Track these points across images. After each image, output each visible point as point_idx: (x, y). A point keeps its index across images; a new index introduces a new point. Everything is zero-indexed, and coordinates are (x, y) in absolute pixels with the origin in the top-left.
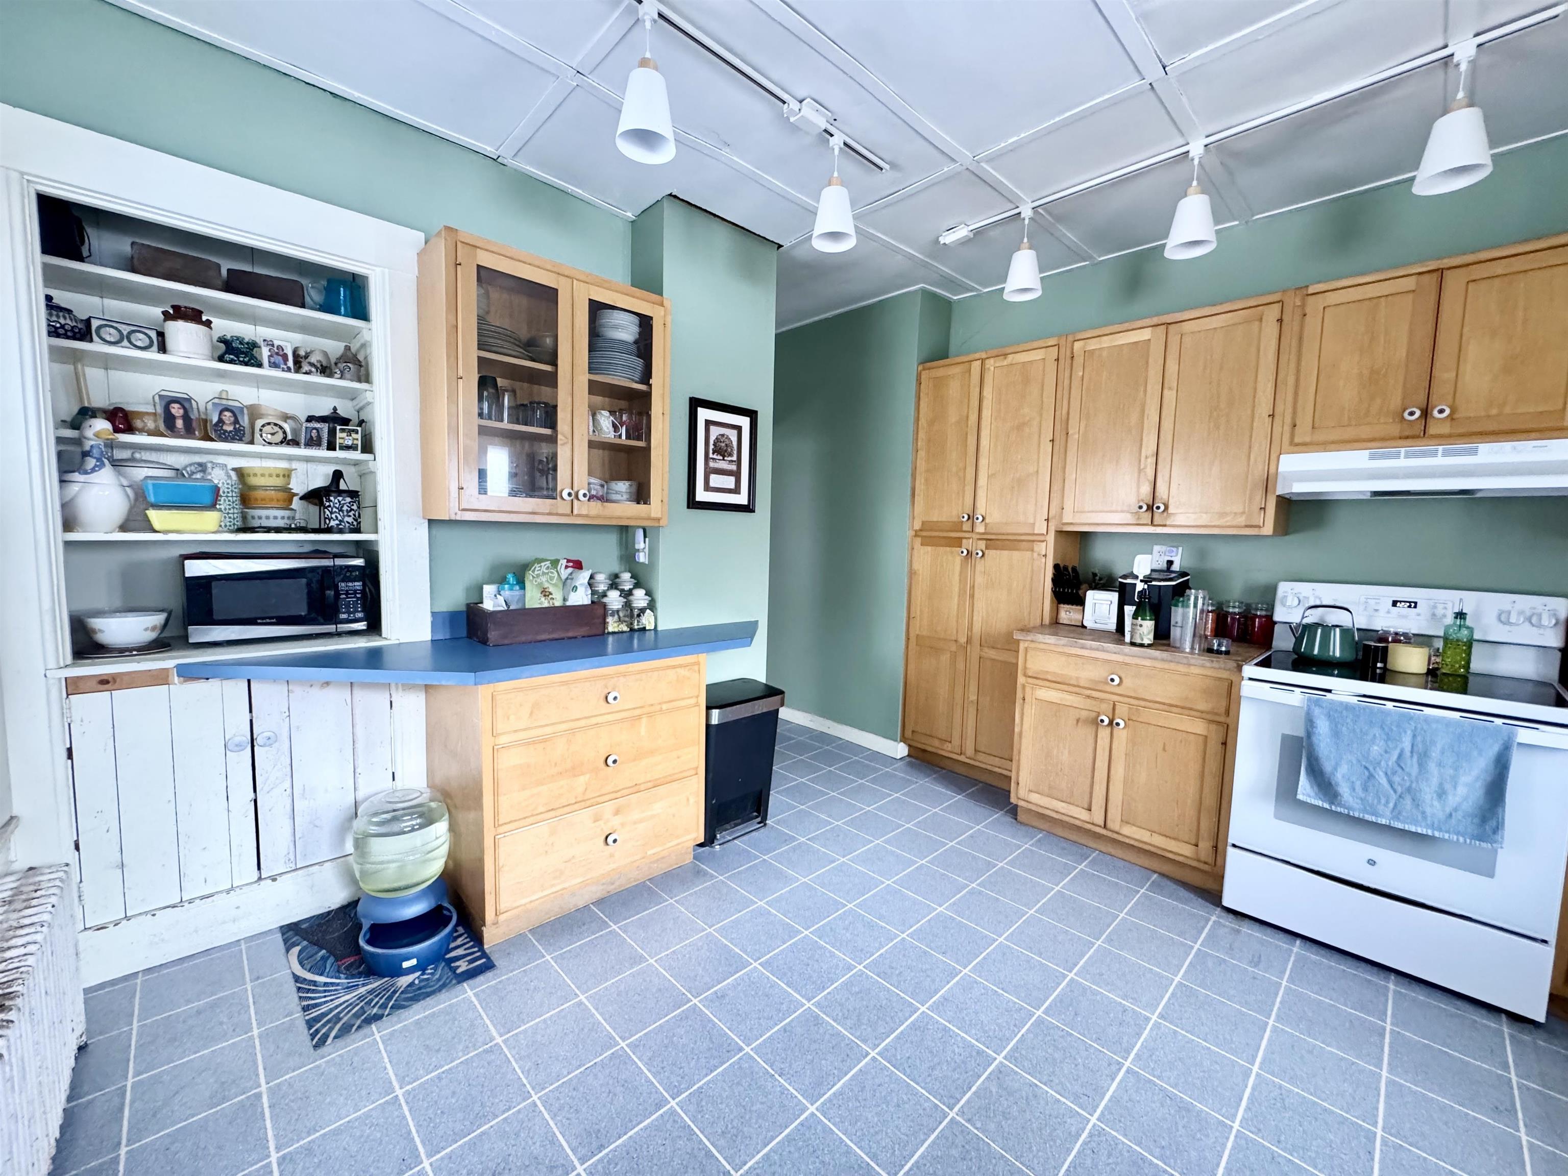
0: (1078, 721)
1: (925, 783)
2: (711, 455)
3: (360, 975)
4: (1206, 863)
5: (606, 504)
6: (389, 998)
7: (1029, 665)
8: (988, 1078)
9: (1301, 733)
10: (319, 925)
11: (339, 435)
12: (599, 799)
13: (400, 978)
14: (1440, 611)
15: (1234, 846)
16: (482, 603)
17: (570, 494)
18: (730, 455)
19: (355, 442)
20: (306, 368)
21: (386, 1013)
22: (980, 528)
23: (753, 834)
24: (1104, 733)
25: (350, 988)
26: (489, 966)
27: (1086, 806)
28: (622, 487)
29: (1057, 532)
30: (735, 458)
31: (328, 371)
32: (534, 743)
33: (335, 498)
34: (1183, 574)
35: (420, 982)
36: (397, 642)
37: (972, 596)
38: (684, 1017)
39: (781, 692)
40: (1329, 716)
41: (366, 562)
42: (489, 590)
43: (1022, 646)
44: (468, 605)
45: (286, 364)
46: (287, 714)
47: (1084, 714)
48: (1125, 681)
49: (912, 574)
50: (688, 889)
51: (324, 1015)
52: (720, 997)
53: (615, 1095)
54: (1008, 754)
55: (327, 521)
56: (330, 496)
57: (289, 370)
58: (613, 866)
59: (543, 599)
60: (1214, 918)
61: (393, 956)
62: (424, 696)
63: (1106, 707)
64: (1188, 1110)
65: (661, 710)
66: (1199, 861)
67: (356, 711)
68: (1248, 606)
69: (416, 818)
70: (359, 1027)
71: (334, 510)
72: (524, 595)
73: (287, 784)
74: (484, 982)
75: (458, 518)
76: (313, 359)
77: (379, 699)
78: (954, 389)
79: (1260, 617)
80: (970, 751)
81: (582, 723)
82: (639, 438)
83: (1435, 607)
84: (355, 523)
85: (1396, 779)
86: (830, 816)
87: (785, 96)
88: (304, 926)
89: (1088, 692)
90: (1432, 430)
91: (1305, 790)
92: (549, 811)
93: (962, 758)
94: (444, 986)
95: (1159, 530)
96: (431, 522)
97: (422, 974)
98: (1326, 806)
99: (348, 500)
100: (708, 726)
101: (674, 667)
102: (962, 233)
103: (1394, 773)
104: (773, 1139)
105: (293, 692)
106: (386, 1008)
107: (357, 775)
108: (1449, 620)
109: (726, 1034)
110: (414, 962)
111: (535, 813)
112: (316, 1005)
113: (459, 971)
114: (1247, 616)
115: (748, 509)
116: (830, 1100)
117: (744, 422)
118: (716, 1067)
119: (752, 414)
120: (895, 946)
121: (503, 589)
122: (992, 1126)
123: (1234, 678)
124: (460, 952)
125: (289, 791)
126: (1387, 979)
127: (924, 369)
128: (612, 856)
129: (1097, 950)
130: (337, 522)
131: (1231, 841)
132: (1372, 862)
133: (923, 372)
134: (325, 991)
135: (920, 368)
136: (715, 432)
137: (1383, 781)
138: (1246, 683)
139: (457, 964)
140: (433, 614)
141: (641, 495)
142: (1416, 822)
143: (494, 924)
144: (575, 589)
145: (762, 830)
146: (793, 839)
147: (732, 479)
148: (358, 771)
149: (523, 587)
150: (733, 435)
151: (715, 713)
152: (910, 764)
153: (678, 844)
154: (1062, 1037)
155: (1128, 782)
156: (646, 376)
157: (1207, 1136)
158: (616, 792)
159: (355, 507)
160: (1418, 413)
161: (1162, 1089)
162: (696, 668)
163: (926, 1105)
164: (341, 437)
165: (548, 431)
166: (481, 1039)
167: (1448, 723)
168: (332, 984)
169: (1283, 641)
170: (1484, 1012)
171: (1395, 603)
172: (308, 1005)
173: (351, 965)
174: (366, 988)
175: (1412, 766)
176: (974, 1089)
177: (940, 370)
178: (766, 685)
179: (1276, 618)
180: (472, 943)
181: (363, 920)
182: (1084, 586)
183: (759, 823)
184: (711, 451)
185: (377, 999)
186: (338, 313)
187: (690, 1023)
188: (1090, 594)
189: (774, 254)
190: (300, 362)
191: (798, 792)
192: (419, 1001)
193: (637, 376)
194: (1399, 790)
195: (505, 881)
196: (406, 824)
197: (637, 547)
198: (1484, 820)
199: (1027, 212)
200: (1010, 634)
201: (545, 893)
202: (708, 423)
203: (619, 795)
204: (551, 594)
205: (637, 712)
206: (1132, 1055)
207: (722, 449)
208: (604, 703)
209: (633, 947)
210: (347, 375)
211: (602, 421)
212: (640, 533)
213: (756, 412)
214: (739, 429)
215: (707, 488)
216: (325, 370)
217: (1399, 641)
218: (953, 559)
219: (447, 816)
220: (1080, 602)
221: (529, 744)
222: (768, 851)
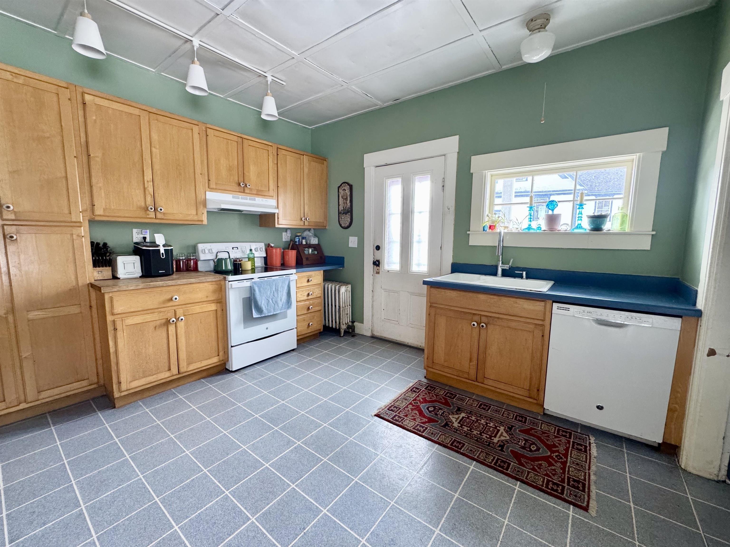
0: (156, 327)
4: (222, 361)
9: (250, 294)
15: (232, 347)
24: (172, 328)
27: (167, 370)
29: (89, 221)
40: (258, 286)
43: (108, 296)
47: (159, 322)
48: (180, 297)
63: (171, 314)
66: (219, 361)
68: (188, 255)
79: (193, 259)
80: (31, 396)
89: (160, 310)
90: (246, 191)
91: (255, 314)
98: (260, 316)
103: (273, 298)
108: (248, 252)
114: (188, 260)
123: (222, 283)
131: (230, 345)
132: (267, 328)
142: (277, 311)
160: (244, 185)
171: (233, 248)
175: (276, 295)
179: (200, 258)
182: (111, 256)
188: (120, 259)
194: (274, 302)
198: (288, 303)
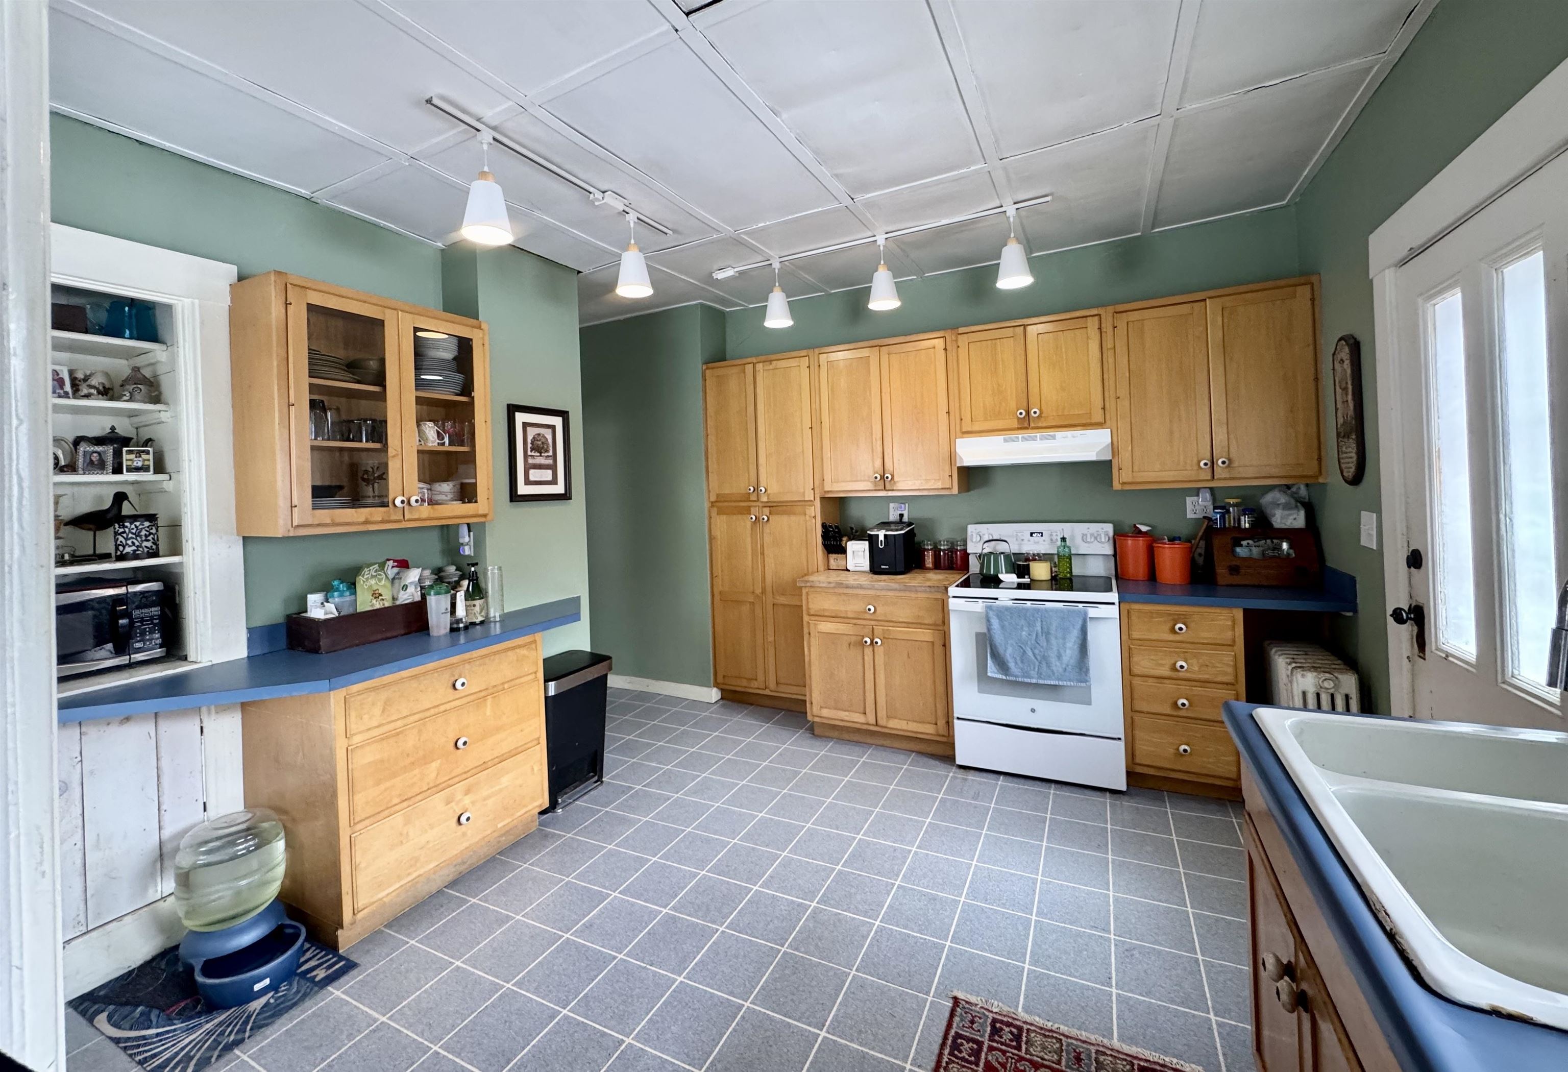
0: (849, 645)
1: (740, 719)
2: (529, 453)
3: (199, 1014)
4: (943, 736)
5: (436, 507)
6: (246, 1022)
7: (811, 606)
8: (806, 920)
9: (985, 630)
10: (123, 986)
11: (125, 456)
12: (450, 782)
13: (251, 1004)
14: (1054, 538)
15: (958, 718)
16: (306, 611)
17: (403, 502)
18: (547, 451)
19: (146, 463)
20: (85, 391)
21: (247, 1034)
22: (764, 499)
23: (592, 793)
24: (868, 651)
25: (190, 1030)
26: (350, 966)
27: (862, 710)
28: (446, 488)
29: (821, 498)
30: (550, 453)
31: (111, 392)
32: (387, 738)
33: (131, 524)
34: (910, 524)
35: (276, 1000)
36: (210, 664)
37: (763, 554)
38: (559, 950)
39: (609, 658)
40: (998, 616)
41: (165, 585)
42: (314, 599)
43: (804, 591)
44: (289, 617)
45: (62, 388)
46: (79, 759)
47: (853, 639)
48: (878, 609)
49: (712, 538)
50: (540, 852)
51: (169, 1060)
52: (589, 926)
53: (511, 1022)
54: (803, 682)
55: (121, 548)
56: (123, 522)
57: (66, 395)
58: (466, 845)
59: (374, 601)
60: (951, 774)
61: (242, 981)
62: (240, 716)
63: (868, 630)
64: (935, 899)
65: (504, 689)
66: (939, 735)
67: (162, 744)
68: (952, 543)
69: (250, 840)
70: (219, 1057)
71: (130, 535)
72: (356, 600)
73: (78, 837)
74: (351, 980)
75: (291, 535)
76: (94, 382)
77: (190, 726)
78: (733, 385)
79: (960, 550)
80: (772, 684)
81: (432, 712)
82: (462, 444)
83: (1051, 535)
84: (154, 547)
85: (1037, 652)
86: (660, 763)
87: (591, 189)
88: (102, 993)
89: (855, 621)
90: (1032, 425)
91: (992, 671)
92: (403, 801)
93: (767, 692)
94: (305, 996)
95: (890, 494)
96: (245, 539)
97: (276, 993)
98: (1004, 677)
99: (147, 524)
100: (546, 698)
101: (514, 648)
102: (729, 273)
103: (1035, 648)
104: (653, 1008)
105: (86, 734)
106: (245, 1032)
107: (163, 812)
108: (1059, 543)
109: (600, 951)
110: (267, 982)
111: (390, 805)
112: (155, 1056)
113: (317, 979)
114: (952, 550)
115: (566, 496)
116: (693, 969)
117: (557, 421)
118: (596, 976)
119: (563, 414)
120: (729, 850)
121: (333, 597)
122: (812, 948)
123: (944, 597)
124: (313, 963)
125: (80, 844)
126: (1050, 788)
127: (707, 368)
128: (464, 834)
129: (876, 815)
130: (134, 548)
131: (956, 715)
132: (1033, 711)
133: (707, 371)
134: (161, 1040)
135: (704, 367)
136: (532, 432)
137: (1030, 653)
138: (951, 601)
139: (314, 973)
140: (250, 630)
141: (467, 494)
142: (1049, 677)
143: (352, 924)
144: (405, 587)
145: (600, 788)
146: (631, 788)
147: (550, 472)
148: (163, 807)
149: (355, 593)
150: (548, 434)
151: (552, 685)
152: (723, 706)
153: (526, 813)
154: (855, 878)
155: (888, 686)
156: (467, 389)
157: (946, 910)
158: (465, 773)
159: (154, 531)
160: (1024, 413)
161: (920, 892)
162: (533, 646)
163: (764, 950)
164: (127, 458)
165: (377, 446)
166: (364, 1024)
167: (1057, 611)
168: (168, 1032)
169: (974, 566)
170: (1098, 793)
171: (1032, 534)
172: (146, 1058)
173: (184, 1009)
174: (212, 1023)
175: (1042, 641)
176: (798, 929)
177: (722, 370)
178: (591, 654)
179: (969, 551)
180: (323, 953)
181: (192, 961)
182: (845, 539)
183: (596, 782)
184: (529, 450)
185: (229, 1029)
186: (123, 337)
187: (566, 952)
188: (850, 544)
189: (575, 277)
190: (78, 385)
191: (628, 749)
192: (282, 1015)
193: (458, 389)
194: (1038, 657)
195: (362, 880)
196: (241, 848)
197: (461, 541)
198: (1081, 669)
199: (776, 265)
200: (794, 582)
201: (402, 883)
202: (525, 425)
203: (469, 774)
204: (380, 595)
205: (483, 694)
206: (901, 876)
207: (539, 447)
208: (451, 691)
209: (497, 912)
210: (137, 396)
211: (427, 432)
212: (465, 529)
213: (567, 412)
214: (553, 427)
215: (528, 482)
216: (106, 392)
217: (1035, 560)
218: (744, 524)
219: (282, 834)
220: (843, 551)
221: (382, 739)
222: (607, 805)
